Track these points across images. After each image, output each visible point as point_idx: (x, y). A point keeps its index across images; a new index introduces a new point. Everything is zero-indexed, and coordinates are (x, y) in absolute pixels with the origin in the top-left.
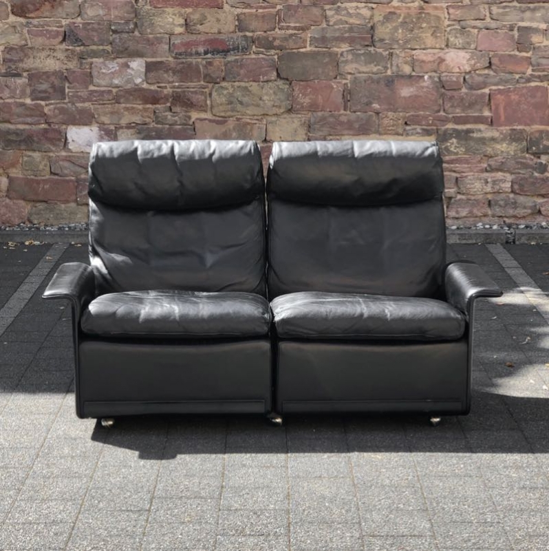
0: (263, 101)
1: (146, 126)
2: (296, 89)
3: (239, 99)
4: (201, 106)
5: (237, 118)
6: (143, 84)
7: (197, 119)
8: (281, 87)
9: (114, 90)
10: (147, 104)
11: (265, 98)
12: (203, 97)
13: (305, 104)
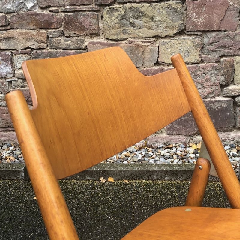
0: (156, 22)
1: (40, 51)
2: (190, 8)
3: (131, 21)
4: (93, 29)
5: (129, 41)
6: (35, 9)
7: (90, 43)
8: (174, 7)
9: (9, 16)
10: (41, 29)
11: (157, 19)
12: (95, 21)
13: (199, 24)
